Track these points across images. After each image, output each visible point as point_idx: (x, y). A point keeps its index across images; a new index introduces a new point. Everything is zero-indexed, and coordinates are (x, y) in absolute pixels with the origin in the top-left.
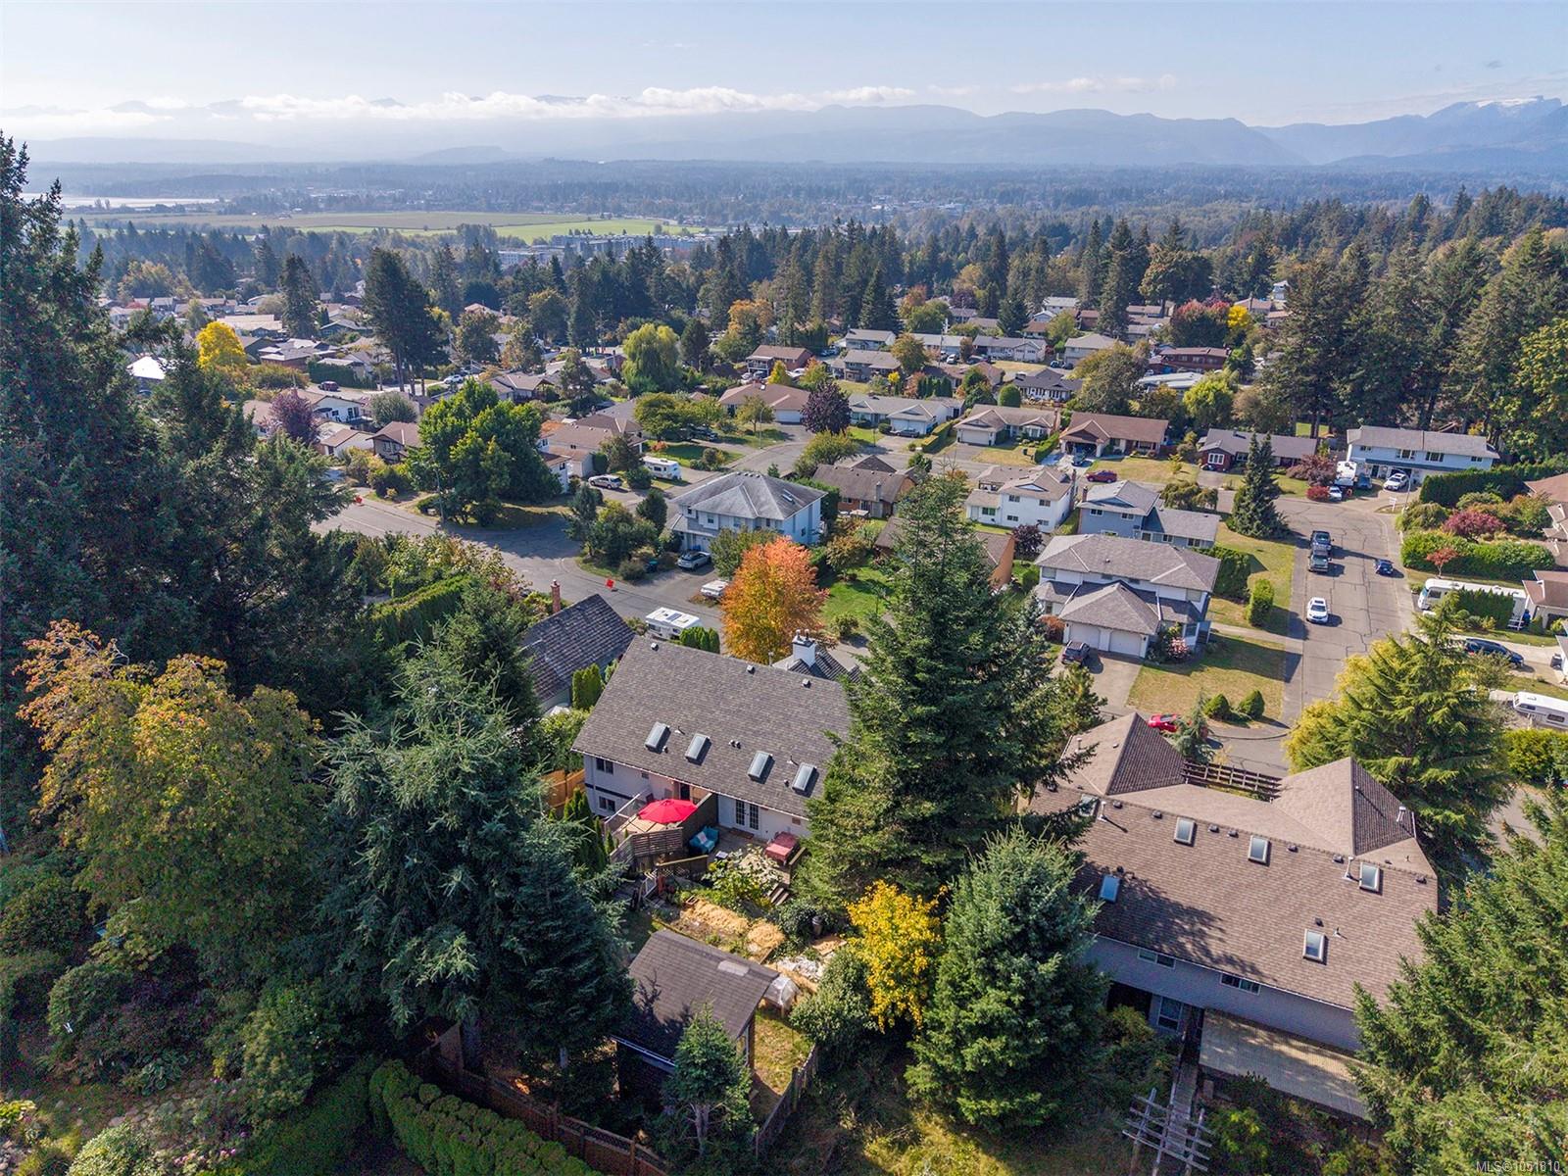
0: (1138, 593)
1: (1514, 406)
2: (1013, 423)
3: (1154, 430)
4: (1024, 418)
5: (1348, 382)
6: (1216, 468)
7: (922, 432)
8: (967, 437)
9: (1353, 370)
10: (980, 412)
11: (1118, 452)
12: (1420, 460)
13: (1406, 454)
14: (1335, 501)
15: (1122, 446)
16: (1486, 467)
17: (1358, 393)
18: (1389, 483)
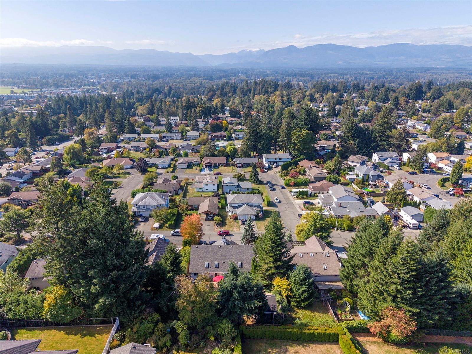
0: (250, 205)
1: (292, 146)
2: (190, 162)
3: (223, 160)
4: (192, 160)
5: (261, 144)
6: (239, 167)
7: (167, 166)
8: (180, 167)
9: (261, 142)
10: (181, 160)
11: (217, 166)
12: (278, 160)
13: (275, 159)
14: (266, 172)
15: (217, 164)
16: (290, 160)
17: (263, 147)
18: (274, 166)
